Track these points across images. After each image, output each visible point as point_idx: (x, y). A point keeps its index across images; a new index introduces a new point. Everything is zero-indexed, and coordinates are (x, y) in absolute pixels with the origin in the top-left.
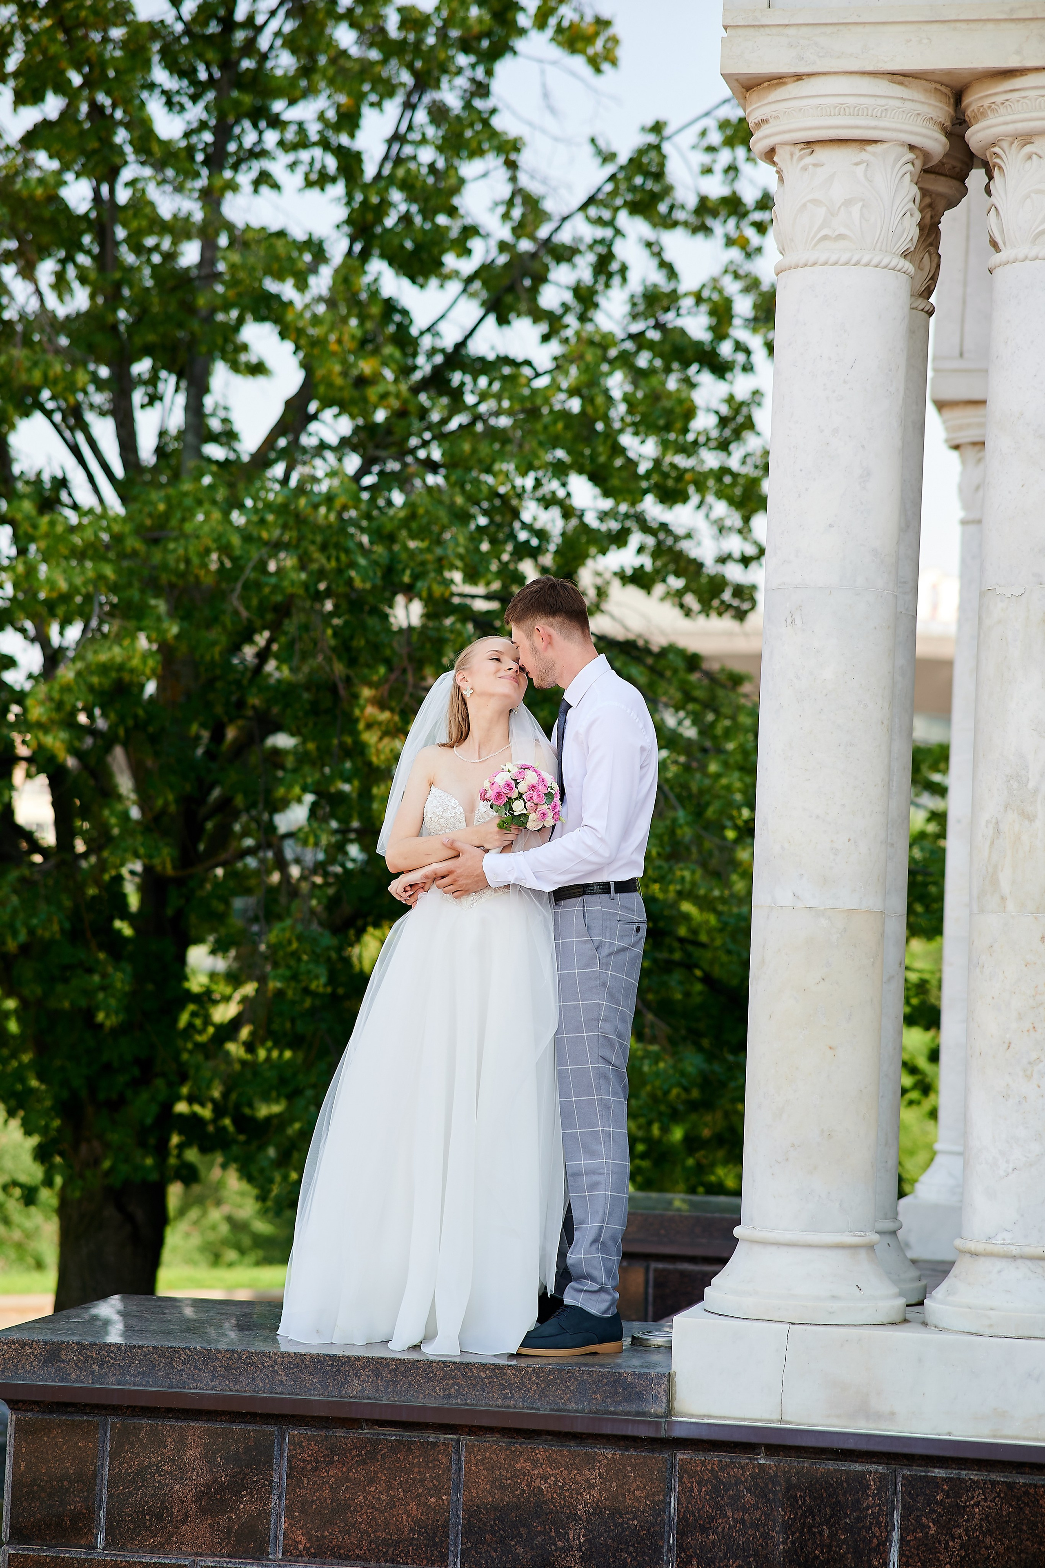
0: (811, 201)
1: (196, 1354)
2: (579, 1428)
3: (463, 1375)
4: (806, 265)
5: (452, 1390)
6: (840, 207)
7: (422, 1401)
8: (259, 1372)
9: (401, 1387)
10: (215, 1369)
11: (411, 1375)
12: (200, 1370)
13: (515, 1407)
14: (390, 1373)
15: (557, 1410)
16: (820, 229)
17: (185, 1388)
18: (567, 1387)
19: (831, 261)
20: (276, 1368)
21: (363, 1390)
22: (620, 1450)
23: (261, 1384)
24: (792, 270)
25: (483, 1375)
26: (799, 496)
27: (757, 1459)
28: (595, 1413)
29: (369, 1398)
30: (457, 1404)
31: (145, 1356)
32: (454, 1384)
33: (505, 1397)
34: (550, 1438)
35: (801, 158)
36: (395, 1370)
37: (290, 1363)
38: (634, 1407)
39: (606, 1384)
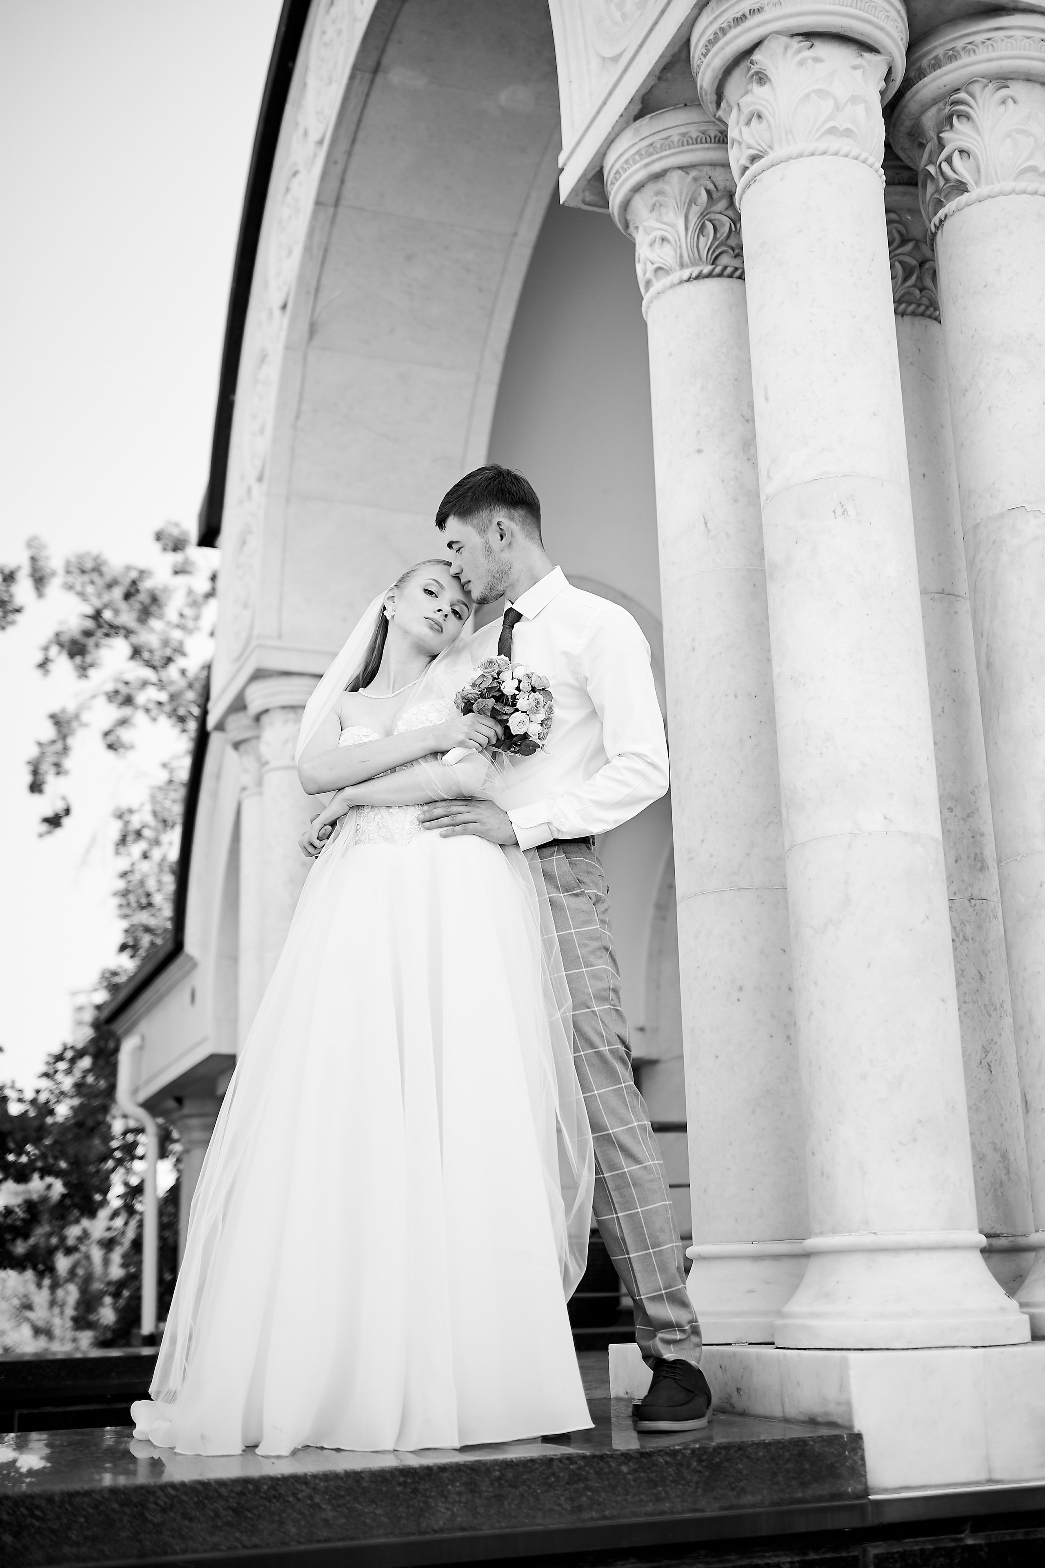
0: (814, 91)
1: (185, 1493)
2: (765, 1530)
3: (597, 1473)
4: (812, 155)
5: (584, 1499)
6: (847, 102)
7: (543, 1523)
8: (289, 1510)
9: (510, 1504)
10: (217, 1515)
11: (524, 1483)
12: (191, 1520)
13: (672, 1513)
14: (492, 1484)
15: (730, 1508)
16: (828, 120)
17: (166, 1553)
18: (739, 1472)
19: (842, 152)
20: (317, 1500)
21: (454, 1516)
22: (797, 1555)
23: (293, 1530)
24: (792, 161)
25: (624, 1469)
26: (836, 381)
27: (962, 1539)
28: (779, 1504)
29: (463, 1529)
30: (592, 1519)
31: (96, 1507)
32: (587, 1488)
33: (658, 1499)
34: (703, 1552)
35: (799, 51)
36: (499, 1479)
37: (338, 1488)
38: (825, 1489)
39: (788, 1461)
